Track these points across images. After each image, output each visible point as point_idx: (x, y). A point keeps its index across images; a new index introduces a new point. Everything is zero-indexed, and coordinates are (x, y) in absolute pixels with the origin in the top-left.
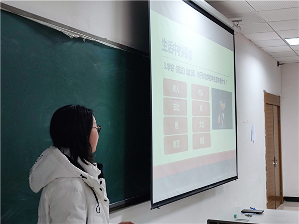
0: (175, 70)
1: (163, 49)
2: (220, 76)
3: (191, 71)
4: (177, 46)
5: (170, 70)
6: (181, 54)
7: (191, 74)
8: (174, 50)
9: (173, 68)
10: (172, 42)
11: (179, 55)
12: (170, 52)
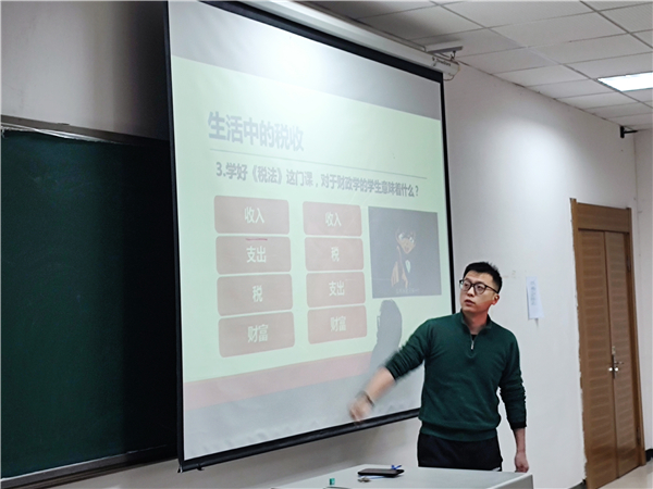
0: (250, 175)
1: (212, 136)
2: (395, 180)
3: (300, 176)
4: (256, 125)
5: (235, 177)
6: (269, 141)
7: (300, 181)
8: (247, 134)
9: (245, 172)
10: (240, 118)
11: (263, 142)
12: (234, 140)
